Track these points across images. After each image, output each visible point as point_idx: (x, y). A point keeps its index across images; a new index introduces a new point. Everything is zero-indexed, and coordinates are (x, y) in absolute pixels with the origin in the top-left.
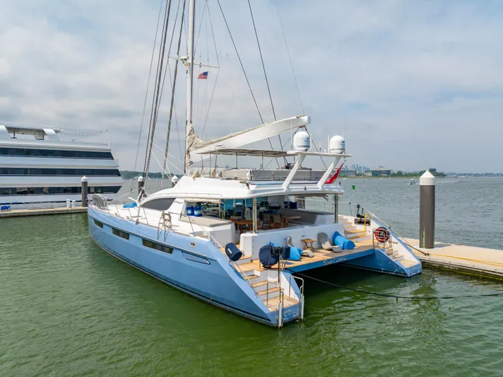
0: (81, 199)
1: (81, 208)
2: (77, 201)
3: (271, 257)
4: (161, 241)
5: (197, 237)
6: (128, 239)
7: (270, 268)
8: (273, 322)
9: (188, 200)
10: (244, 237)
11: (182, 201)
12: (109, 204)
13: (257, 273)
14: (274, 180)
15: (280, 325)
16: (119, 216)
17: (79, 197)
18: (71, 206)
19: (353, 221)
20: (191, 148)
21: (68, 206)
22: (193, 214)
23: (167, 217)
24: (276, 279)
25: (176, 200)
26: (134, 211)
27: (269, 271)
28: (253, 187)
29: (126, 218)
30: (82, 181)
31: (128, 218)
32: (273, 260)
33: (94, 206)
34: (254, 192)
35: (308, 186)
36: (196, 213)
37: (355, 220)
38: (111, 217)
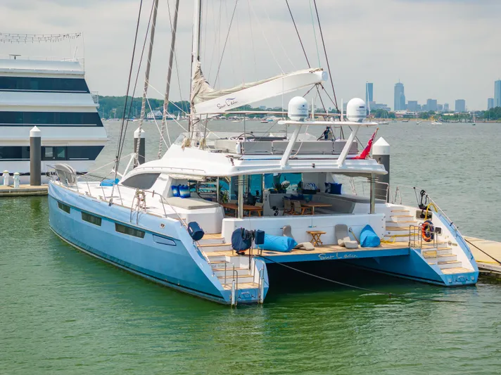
0: (29, 171)
1: (29, 187)
2: (22, 175)
3: (243, 241)
4: (134, 224)
5: (168, 218)
6: (99, 224)
7: (243, 254)
8: (227, 300)
9: (174, 176)
10: (226, 222)
11: (166, 177)
12: (79, 180)
13: (228, 259)
14: (274, 154)
15: (233, 303)
16: (90, 196)
17: (25, 166)
18: (11, 184)
19: (414, 214)
20: (197, 99)
21: (6, 182)
22: (178, 195)
23: (141, 196)
24: (247, 267)
25: (161, 176)
26: (108, 191)
27: (241, 258)
28: (237, 163)
29: (98, 198)
30: (32, 135)
31: (101, 198)
32: (244, 245)
33: (57, 183)
34: (238, 169)
35: (317, 163)
36: (182, 193)
37: (418, 212)
38: (81, 198)
